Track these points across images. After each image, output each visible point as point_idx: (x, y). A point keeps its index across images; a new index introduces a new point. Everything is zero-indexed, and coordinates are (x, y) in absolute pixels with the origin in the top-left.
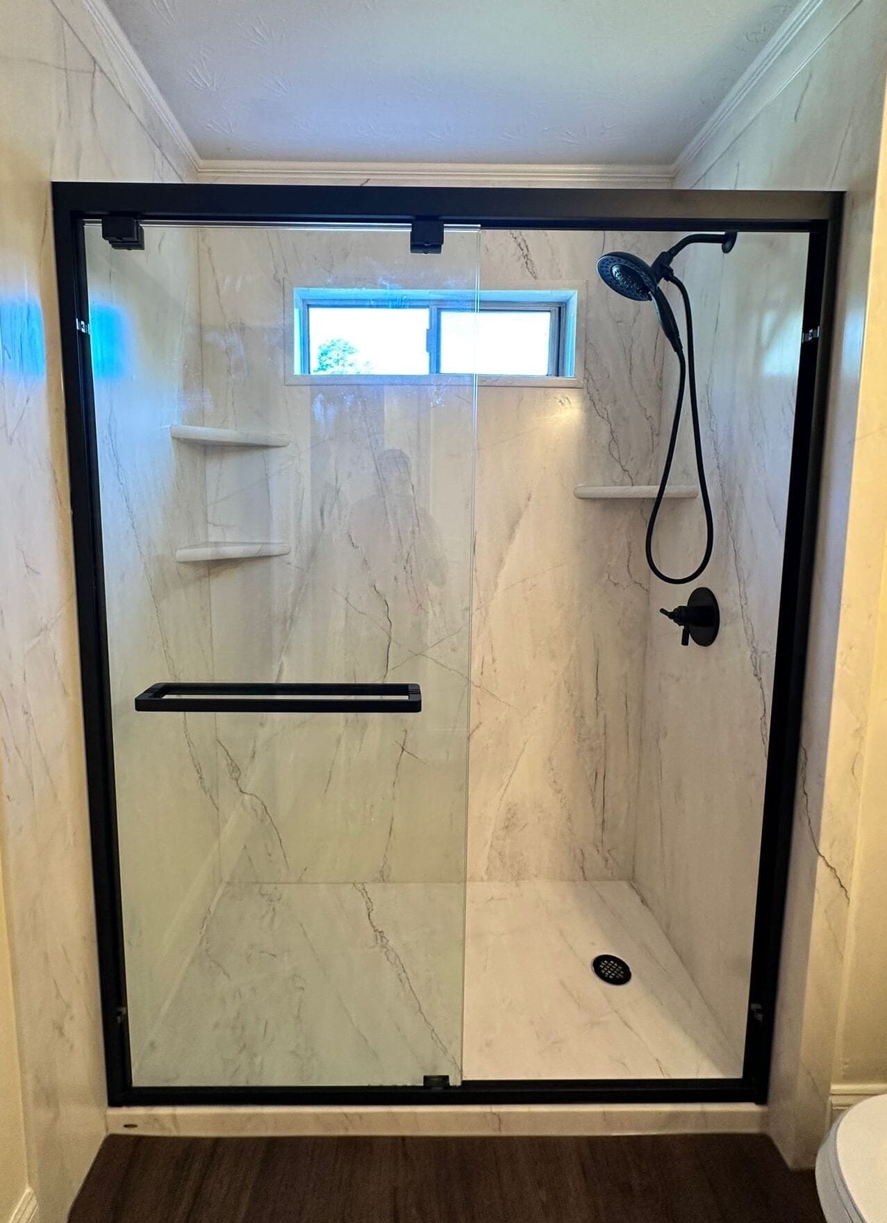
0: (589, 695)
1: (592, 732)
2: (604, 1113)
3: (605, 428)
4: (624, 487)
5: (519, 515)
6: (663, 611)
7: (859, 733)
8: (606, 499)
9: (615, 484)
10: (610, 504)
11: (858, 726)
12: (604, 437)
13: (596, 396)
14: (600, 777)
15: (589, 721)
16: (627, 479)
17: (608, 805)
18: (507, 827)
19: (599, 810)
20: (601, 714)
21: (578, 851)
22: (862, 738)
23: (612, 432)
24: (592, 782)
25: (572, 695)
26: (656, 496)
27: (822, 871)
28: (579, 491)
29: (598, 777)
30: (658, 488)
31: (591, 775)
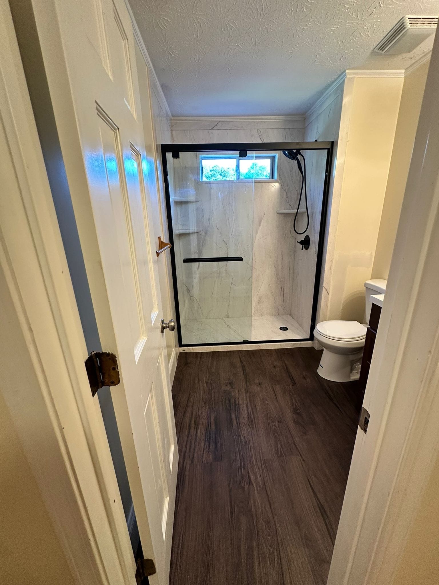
0: (280, 267)
1: (281, 277)
2: (280, 344)
3: (285, 193)
4: (289, 210)
5: (262, 219)
6: (298, 242)
7: (332, 261)
8: (285, 214)
9: (287, 209)
10: (286, 215)
11: (331, 259)
12: (285, 196)
13: (283, 185)
14: (283, 289)
15: (280, 274)
16: (291, 208)
17: (285, 296)
18: (259, 302)
19: (282, 297)
20: (283, 273)
21: (277, 308)
22: (332, 262)
23: (287, 195)
24: (280, 290)
25: (275, 268)
26: (296, 212)
27: (324, 290)
28: (277, 212)
29: (282, 288)
30: (297, 210)
31: (280, 288)
